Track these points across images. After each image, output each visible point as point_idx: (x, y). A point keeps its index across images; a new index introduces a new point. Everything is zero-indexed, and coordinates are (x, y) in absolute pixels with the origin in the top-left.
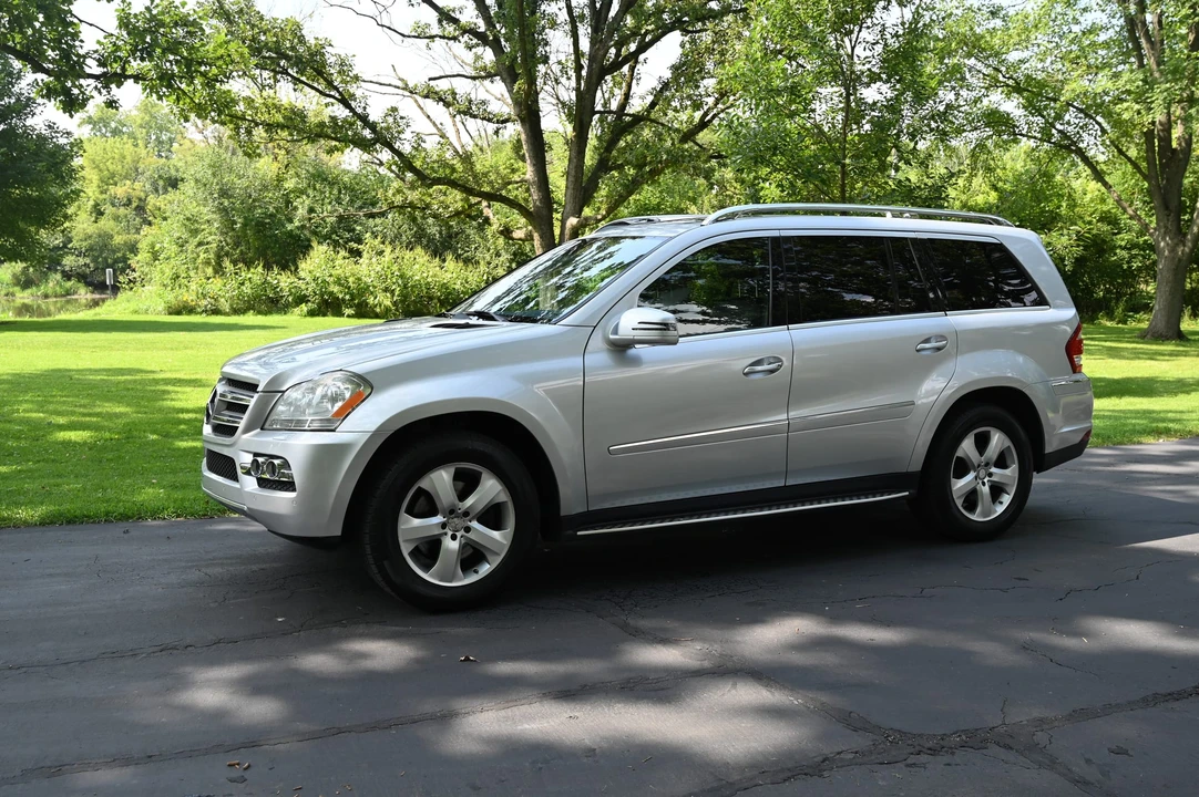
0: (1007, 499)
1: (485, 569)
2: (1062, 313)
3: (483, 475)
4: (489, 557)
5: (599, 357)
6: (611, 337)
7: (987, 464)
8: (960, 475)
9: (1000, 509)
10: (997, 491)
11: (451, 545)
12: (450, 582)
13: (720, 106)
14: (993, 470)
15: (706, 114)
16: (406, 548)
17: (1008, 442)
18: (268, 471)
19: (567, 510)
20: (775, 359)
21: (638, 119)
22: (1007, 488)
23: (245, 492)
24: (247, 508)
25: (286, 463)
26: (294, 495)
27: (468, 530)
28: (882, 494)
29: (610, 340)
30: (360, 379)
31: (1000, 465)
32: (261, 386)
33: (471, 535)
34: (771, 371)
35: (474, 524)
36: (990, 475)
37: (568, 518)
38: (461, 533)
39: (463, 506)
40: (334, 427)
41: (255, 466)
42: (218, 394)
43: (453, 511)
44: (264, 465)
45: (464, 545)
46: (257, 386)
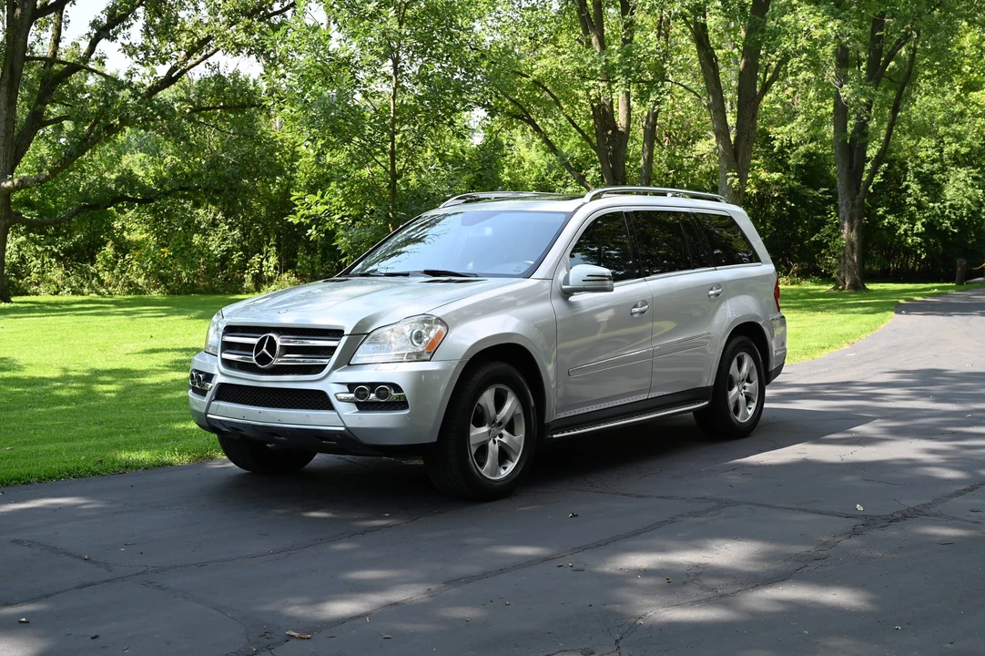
0: (753, 406)
1: (511, 466)
2: (767, 268)
3: (509, 393)
4: (513, 457)
5: (557, 304)
6: (564, 287)
7: (743, 380)
8: (731, 388)
9: (750, 412)
10: (749, 399)
11: (493, 448)
12: (494, 476)
13: (190, 62)
14: (746, 384)
16: (474, 450)
17: (753, 364)
18: (378, 396)
19: (548, 420)
20: (645, 303)
21: (73, 68)
22: (753, 397)
23: (345, 416)
24: (347, 428)
25: (396, 387)
26: (407, 412)
27: (501, 436)
28: (695, 404)
29: (562, 289)
30: (440, 321)
31: (749, 381)
32: (347, 331)
33: (503, 440)
34: (643, 312)
35: (504, 432)
36: (745, 388)
37: (548, 425)
38: (498, 438)
39: (499, 417)
40: (429, 357)
41: (361, 393)
42: (279, 341)
43: (494, 422)
44: (372, 391)
45: (499, 447)
46: (343, 331)
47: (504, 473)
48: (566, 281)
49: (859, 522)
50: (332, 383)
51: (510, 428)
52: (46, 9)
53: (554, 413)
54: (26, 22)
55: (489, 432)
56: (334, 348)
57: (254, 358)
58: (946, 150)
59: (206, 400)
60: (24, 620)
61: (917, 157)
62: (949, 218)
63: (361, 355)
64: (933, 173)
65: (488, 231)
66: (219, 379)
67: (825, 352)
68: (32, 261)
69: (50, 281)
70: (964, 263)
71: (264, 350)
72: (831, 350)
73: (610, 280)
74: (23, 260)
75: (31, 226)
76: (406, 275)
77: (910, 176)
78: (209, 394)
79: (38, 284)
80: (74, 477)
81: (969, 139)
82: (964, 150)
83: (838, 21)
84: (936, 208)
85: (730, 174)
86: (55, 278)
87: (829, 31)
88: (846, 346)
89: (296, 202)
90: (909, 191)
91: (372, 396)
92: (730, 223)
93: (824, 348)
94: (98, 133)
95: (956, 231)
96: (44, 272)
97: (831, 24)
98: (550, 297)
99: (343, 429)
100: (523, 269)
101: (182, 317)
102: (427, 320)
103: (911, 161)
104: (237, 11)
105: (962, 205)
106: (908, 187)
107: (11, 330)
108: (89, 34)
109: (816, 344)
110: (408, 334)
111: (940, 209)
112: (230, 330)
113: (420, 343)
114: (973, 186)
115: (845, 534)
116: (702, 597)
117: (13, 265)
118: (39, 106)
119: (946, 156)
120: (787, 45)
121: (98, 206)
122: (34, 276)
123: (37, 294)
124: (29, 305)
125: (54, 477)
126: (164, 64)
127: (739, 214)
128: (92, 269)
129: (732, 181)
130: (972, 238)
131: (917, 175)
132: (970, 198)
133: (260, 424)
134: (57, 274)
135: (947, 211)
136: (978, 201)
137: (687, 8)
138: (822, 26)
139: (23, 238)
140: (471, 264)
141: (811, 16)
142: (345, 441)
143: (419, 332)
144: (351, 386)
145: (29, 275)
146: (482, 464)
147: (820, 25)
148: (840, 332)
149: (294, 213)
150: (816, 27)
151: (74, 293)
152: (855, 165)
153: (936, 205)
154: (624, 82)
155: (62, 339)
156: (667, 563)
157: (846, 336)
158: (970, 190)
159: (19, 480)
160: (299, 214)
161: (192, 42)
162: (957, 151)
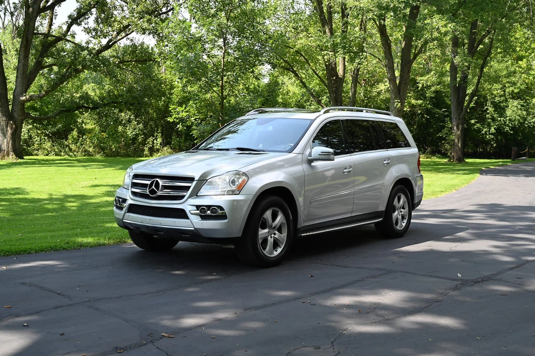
0: (405, 221)
1: (279, 250)
3: (279, 212)
4: (280, 245)
6: (309, 158)
7: (400, 208)
8: (394, 212)
9: (404, 224)
10: (403, 218)
11: (271, 240)
12: (271, 255)
13: (119, 37)
14: (402, 210)
15: (110, 41)
16: (260, 241)
17: (405, 199)
18: (211, 212)
19: (299, 226)
20: (350, 167)
21: (58, 39)
22: (405, 216)
23: (195, 222)
24: (195, 229)
25: (221, 208)
26: (226, 221)
27: (275, 234)
28: (375, 219)
29: (308, 159)
30: (244, 174)
31: (403, 208)
32: (196, 179)
33: (276, 236)
34: (350, 172)
35: (276, 232)
36: (401, 212)
37: (299, 229)
38: (273, 235)
39: (274, 224)
40: (238, 193)
41: (202, 210)
42: (161, 182)
43: (271, 227)
44: (208, 210)
45: (274, 240)
46: (194, 178)
47: (276, 253)
48: (310, 155)
49: (458, 283)
50: (188, 205)
51: (280, 230)
52: (45, 9)
53: (302, 223)
54: (35, 15)
55: (269, 232)
56: (189, 187)
57: (148, 191)
58: (507, 90)
59: (123, 212)
60: (25, 324)
61: (492, 94)
62: (508, 126)
63: (203, 191)
64: (500, 102)
65: (270, 128)
66: (130, 202)
67: (443, 194)
68: (35, 138)
69: (44, 149)
70: (516, 149)
71: (153, 187)
72: (447, 193)
73: (333, 155)
74: (30, 137)
75: (35, 120)
76: (227, 150)
77: (489, 103)
78: (124, 209)
79: (38, 150)
80: (54, 251)
81: (519, 84)
82: (516, 91)
83: (454, 24)
84: (502, 120)
85: (396, 101)
86: (47, 147)
87: (449, 29)
88: (454, 191)
89: (172, 111)
90: (488, 111)
91: (209, 212)
92: (395, 126)
93: (442, 192)
94: (71, 73)
95: (512, 132)
96: (41, 144)
97: (450, 25)
98: (302, 163)
99: (193, 229)
100: (288, 148)
101: (112, 168)
102: (238, 173)
103: (489, 96)
104: (143, 11)
105: (515, 119)
106: (487, 109)
107: (24, 174)
108: (67, 22)
109: (439, 190)
110: (228, 181)
111: (504, 121)
112: (136, 176)
113: (234, 185)
114: (521, 109)
115: (451, 289)
116: (376, 320)
117: (25, 140)
118: (41, 59)
119: (507, 94)
120: (427, 36)
121: (70, 111)
122: (36, 146)
123: (37, 155)
124: (33, 161)
125: (43, 251)
126: (105, 38)
127: (400, 122)
128: (66, 143)
129: (397, 105)
130: (520, 136)
131: (492, 103)
132: (519, 116)
133: (150, 225)
134: (48, 145)
135: (508, 122)
136: (524, 118)
137: (376, 15)
138: (445, 26)
139: (31, 126)
140: (261, 145)
141: (440, 20)
142: (194, 235)
143: (234, 180)
144: (198, 207)
145: (33, 145)
146: (264, 249)
147: (444, 25)
148: (451, 184)
149: (171, 116)
150: (442, 26)
151: (56, 155)
152: (460, 97)
153: (502, 119)
154: (342, 52)
155: (50, 178)
156: (359, 302)
157: (454, 186)
158: (520, 111)
159: (25, 251)
160: (173, 117)
161: (120, 27)
162: (513, 91)
